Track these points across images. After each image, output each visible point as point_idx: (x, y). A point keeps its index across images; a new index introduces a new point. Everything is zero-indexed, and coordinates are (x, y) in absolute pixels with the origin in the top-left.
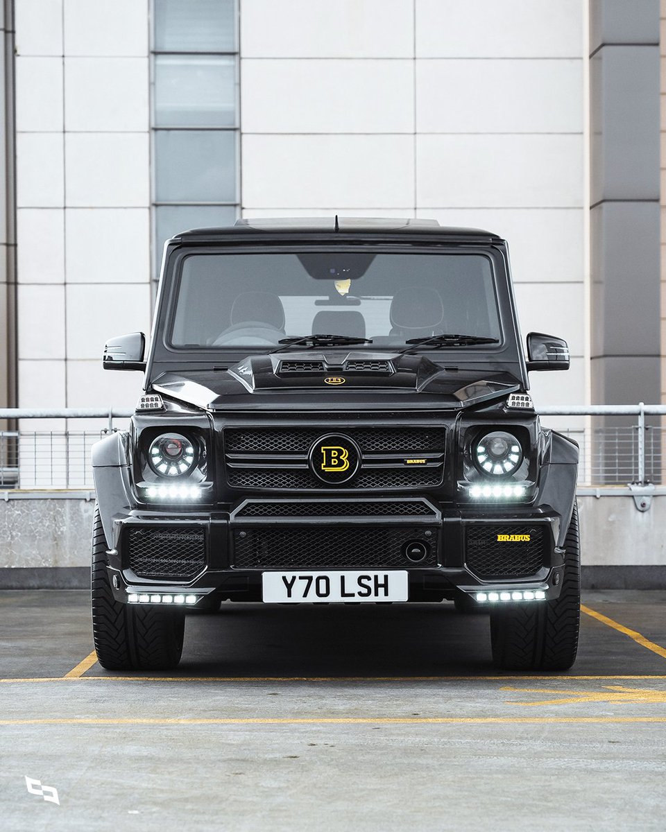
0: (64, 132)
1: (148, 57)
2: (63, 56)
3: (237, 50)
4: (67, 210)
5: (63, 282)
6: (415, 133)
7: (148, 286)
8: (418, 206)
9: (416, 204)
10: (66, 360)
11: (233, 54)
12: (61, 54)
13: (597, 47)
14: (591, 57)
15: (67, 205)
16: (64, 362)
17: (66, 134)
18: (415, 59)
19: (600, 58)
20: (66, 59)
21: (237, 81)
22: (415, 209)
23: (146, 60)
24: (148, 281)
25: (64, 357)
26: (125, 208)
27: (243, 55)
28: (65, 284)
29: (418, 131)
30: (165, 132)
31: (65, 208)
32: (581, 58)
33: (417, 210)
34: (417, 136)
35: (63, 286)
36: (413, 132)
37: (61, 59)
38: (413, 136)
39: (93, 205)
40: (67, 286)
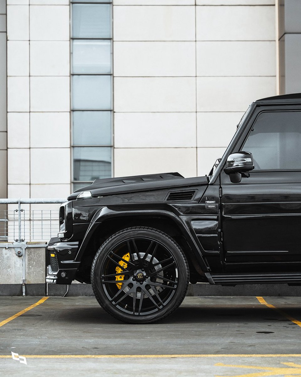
0: (30, 76)
1: (70, 41)
2: (29, 41)
3: (111, 37)
4: (31, 113)
5: (29, 147)
6: (196, 76)
7: (69, 149)
8: (197, 111)
9: (196, 110)
10: (30, 184)
11: (110, 39)
12: (29, 40)
13: (283, 34)
14: (279, 40)
15: (31, 111)
16: (29, 185)
17: (31, 77)
18: (196, 41)
19: (284, 41)
20: (30, 41)
21: (112, 52)
22: (196, 112)
23: (69, 42)
24: (69, 147)
25: (29, 183)
26: (58, 112)
27: (114, 40)
28: (30, 148)
29: (197, 76)
30: (77, 76)
31: (30, 112)
32: (275, 41)
33: (197, 113)
34: (197, 77)
35: (29, 149)
36: (195, 76)
37: (29, 42)
38: (195, 77)
39: (44, 111)
40: (31, 149)
